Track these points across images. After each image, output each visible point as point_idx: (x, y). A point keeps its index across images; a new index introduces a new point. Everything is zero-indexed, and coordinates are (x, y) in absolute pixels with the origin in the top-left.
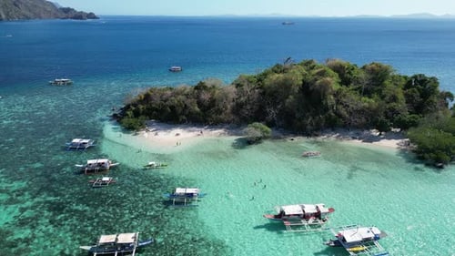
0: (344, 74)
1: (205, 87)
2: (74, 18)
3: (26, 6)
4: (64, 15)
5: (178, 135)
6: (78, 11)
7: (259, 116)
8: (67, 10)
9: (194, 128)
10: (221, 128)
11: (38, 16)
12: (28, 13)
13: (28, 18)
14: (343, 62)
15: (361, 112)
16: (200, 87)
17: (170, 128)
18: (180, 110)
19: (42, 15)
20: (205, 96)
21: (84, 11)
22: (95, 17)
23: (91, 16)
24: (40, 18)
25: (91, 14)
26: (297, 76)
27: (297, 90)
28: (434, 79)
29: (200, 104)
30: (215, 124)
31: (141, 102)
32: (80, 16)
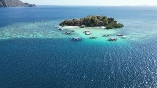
0: (98, 17)
3: (13, 2)
6: (30, 4)
7: (84, 24)
8: (26, 4)
11: (17, 6)
12: (14, 4)
13: (14, 6)
14: (99, 16)
15: (100, 23)
16: (74, 20)
18: (71, 23)
19: (19, 5)
20: (75, 21)
21: (32, 4)
22: (35, 6)
24: (18, 6)
25: (34, 5)
26: (90, 18)
27: (90, 20)
28: (113, 18)
29: (74, 22)
30: (77, 25)
31: (64, 22)
32: (30, 6)
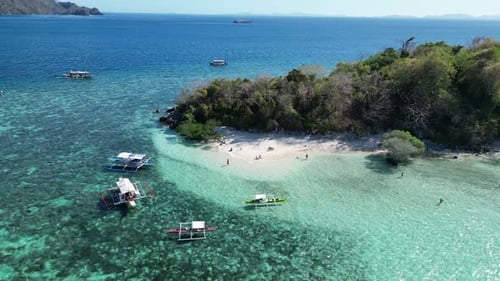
1: (302, 77)
2: (76, 14)
4: (65, 10)
5: (270, 149)
6: (80, 5)
8: (67, 5)
9: (291, 139)
10: (331, 139)
11: (35, 11)
12: (23, 8)
13: (23, 13)
16: (295, 77)
17: (255, 139)
18: (268, 112)
19: (39, 10)
21: (86, 6)
22: (99, 13)
23: (94, 11)
24: (37, 13)
25: (94, 9)
29: (297, 103)
30: (322, 133)
31: (202, 100)
32: (82, 11)
